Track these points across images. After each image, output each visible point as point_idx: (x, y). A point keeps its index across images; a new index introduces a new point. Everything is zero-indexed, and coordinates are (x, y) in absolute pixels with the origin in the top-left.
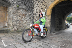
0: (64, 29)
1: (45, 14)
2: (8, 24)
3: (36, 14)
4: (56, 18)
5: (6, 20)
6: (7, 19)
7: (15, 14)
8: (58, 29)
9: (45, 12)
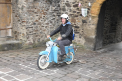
0: (118, 42)
1: (88, 12)
2: (12, 31)
3: (66, 8)
4: (106, 18)
5: (10, 23)
6: (12, 21)
7: (30, 11)
8: (108, 41)
9: (87, 9)
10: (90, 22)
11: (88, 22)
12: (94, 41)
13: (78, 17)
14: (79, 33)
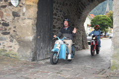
4: (56, 15)
10: (24, 14)
11: (21, 14)
12: (33, 45)
13: (7, 8)
14: (9, 33)
